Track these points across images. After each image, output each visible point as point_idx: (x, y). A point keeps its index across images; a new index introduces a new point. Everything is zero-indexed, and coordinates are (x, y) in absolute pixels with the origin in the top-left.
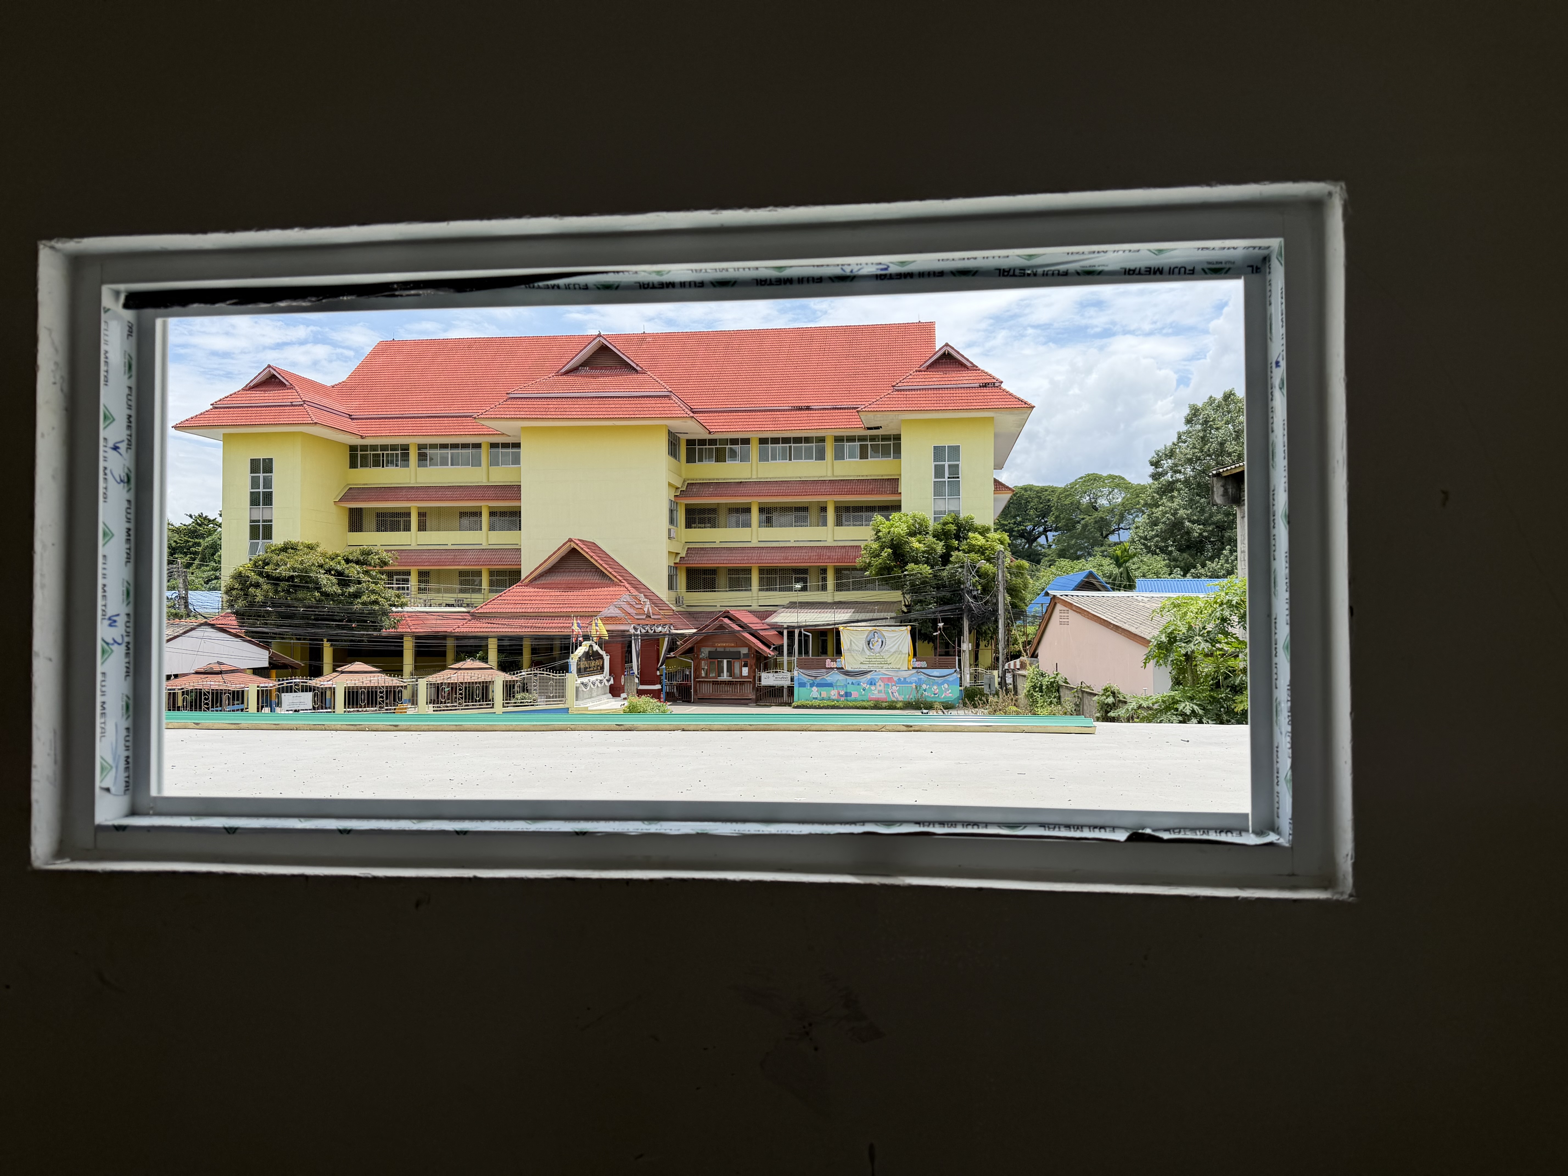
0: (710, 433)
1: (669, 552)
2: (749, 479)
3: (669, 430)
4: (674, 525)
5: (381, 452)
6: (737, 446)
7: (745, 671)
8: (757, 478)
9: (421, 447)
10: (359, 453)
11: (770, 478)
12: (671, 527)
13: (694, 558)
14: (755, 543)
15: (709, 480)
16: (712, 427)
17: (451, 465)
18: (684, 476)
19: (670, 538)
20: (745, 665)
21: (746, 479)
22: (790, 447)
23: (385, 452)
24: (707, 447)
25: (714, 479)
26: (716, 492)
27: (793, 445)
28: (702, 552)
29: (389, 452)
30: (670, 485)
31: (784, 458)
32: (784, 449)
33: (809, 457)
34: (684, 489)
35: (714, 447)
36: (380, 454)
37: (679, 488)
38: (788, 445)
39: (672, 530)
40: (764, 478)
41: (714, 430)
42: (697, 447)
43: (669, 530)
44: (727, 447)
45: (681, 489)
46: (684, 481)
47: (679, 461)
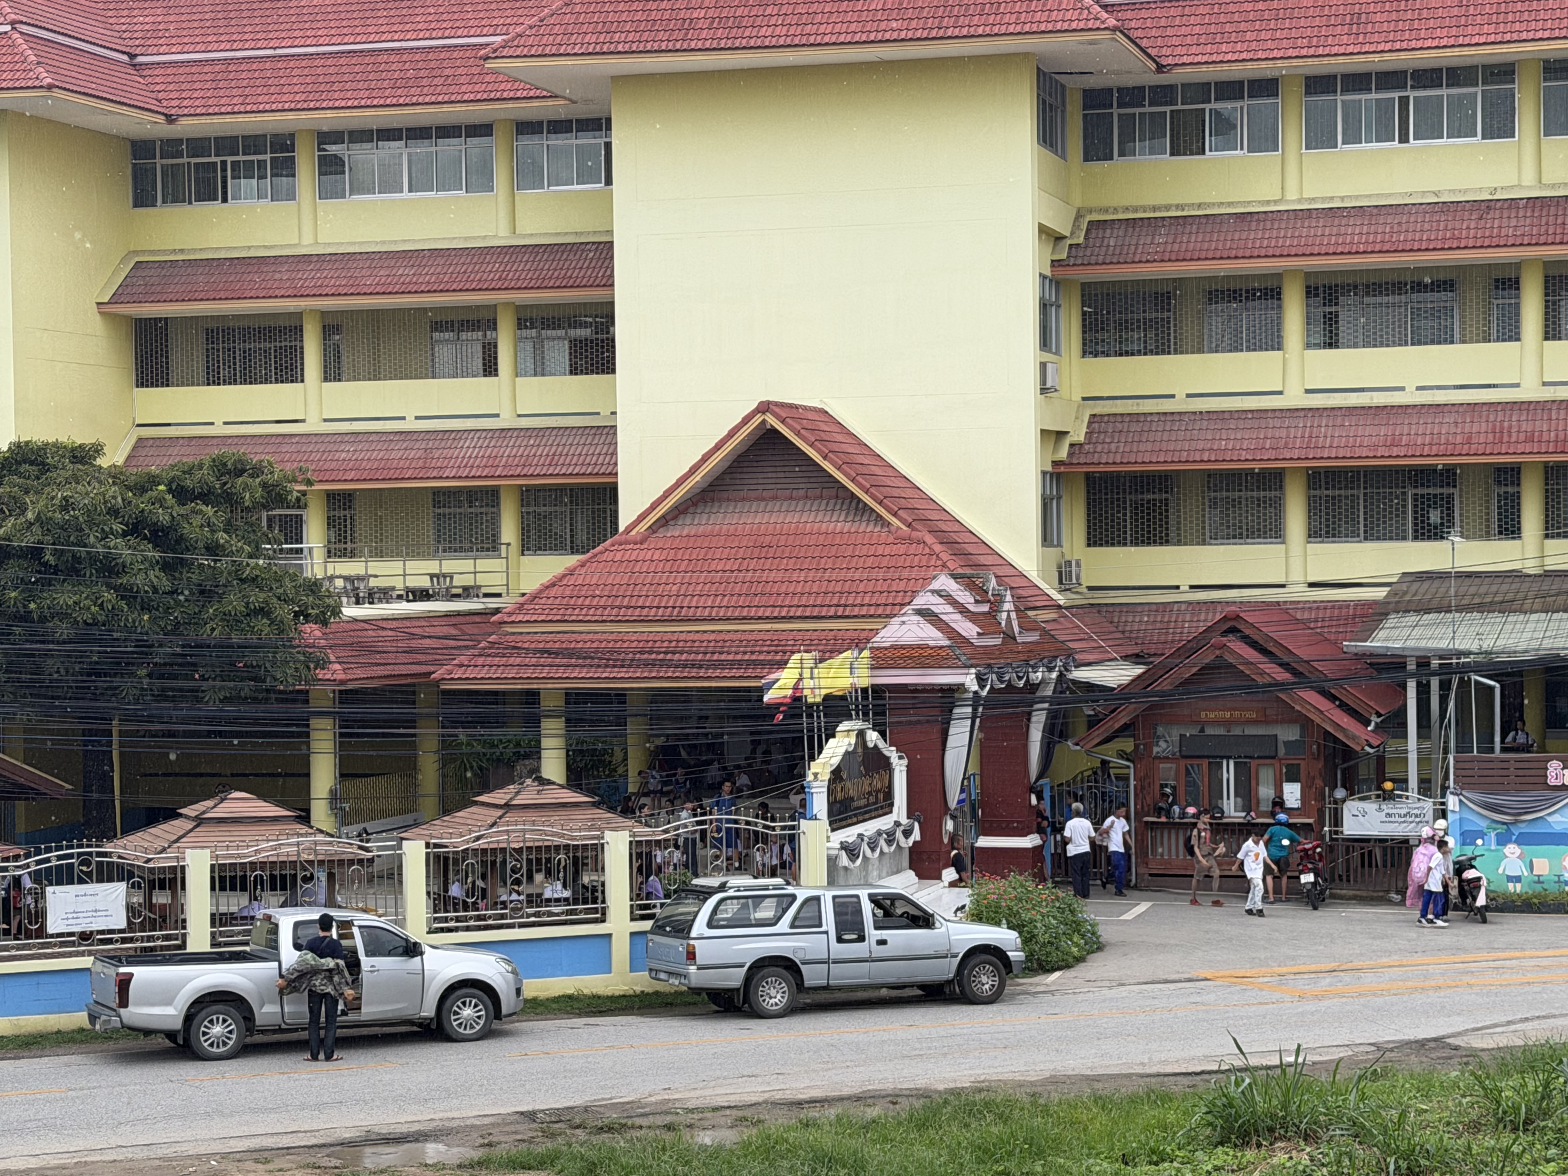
0: (1160, 68)
1: (1042, 431)
2: (1276, 202)
3: (1038, 68)
4: (1050, 351)
5: (218, 160)
6: (1238, 104)
7: (1292, 793)
8: (1300, 201)
9: (325, 138)
10: (159, 162)
11: (1342, 198)
12: (1047, 357)
13: (1113, 447)
14: (1294, 398)
15: (1154, 209)
16: (1165, 51)
17: (410, 191)
18: (1078, 203)
19: (1044, 390)
20: (1292, 778)
21: (1268, 202)
22: (1404, 101)
23: (229, 159)
24: (1148, 109)
25: (1168, 208)
26: (1176, 247)
27: (1412, 94)
28: (1135, 427)
29: (241, 158)
30: (1043, 230)
31: (1384, 136)
32: (1384, 107)
33: (1462, 129)
34: (1081, 240)
35: (1168, 109)
36: (214, 164)
37: (1065, 237)
38: (1396, 95)
39: (1049, 366)
40: (1324, 199)
41: (1170, 60)
42: (1116, 111)
43: (1043, 366)
44: (1207, 107)
45: (1069, 242)
46: (1079, 216)
47: (1063, 157)
